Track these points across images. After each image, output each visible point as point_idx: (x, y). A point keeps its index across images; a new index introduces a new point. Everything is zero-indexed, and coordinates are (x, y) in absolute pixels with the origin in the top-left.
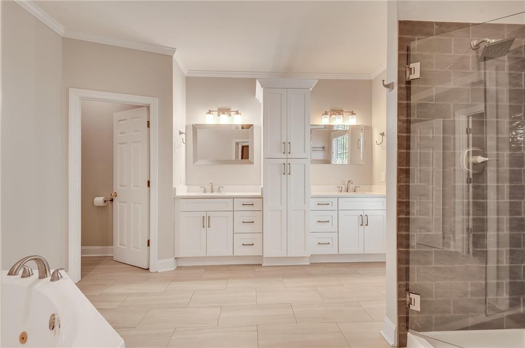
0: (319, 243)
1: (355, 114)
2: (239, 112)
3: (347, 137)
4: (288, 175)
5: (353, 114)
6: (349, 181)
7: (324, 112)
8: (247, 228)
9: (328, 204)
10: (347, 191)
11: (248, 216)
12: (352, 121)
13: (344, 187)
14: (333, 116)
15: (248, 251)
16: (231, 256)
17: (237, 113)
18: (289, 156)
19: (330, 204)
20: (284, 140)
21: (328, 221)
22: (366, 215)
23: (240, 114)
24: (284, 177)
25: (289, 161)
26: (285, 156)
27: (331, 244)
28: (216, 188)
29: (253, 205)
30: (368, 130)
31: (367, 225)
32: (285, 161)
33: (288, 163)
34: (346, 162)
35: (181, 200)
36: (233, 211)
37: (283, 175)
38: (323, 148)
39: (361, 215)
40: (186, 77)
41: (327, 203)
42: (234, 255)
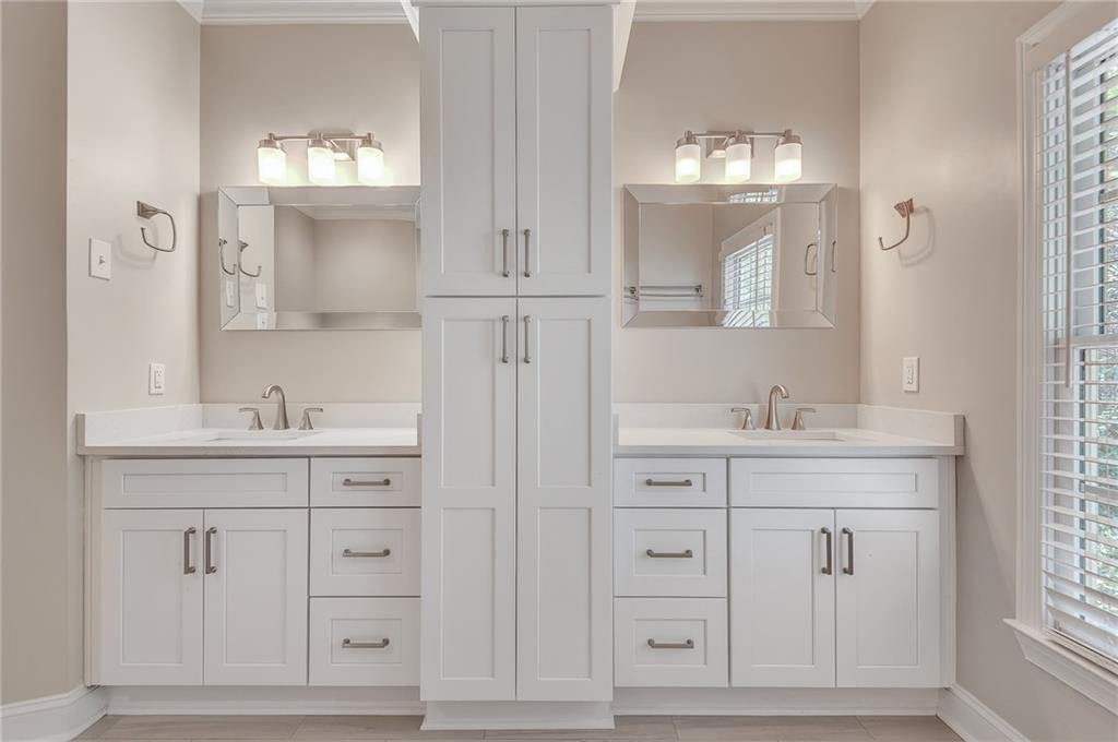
0: (650, 642)
1: (797, 140)
2: (376, 139)
3: (769, 253)
4: (522, 365)
5: (788, 137)
6: (776, 389)
7: (682, 136)
8: (363, 576)
9: (688, 483)
10: (768, 427)
11: (363, 528)
12: (788, 168)
13: (754, 408)
14: (718, 154)
15: (362, 671)
16: (300, 688)
17: (367, 141)
18: (526, 286)
19: (697, 481)
20: (505, 220)
21: (688, 554)
22: (844, 531)
23: (379, 147)
24: (505, 373)
25: (526, 307)
26: (508, 286)
27: (698, 643)
28: (295, 412)
29: (387, 482)
30: (844, 203)
31: (849, 571)
32: (506, 308)
33: (522, 314)
34: (765, 321)
35: (106, 463)
36: (310, 508)
37: (500, 366)
38: (698, 289)
39: (823, 531)
40: (203, 27)
41: (683, 479)
42: (310, 684)
